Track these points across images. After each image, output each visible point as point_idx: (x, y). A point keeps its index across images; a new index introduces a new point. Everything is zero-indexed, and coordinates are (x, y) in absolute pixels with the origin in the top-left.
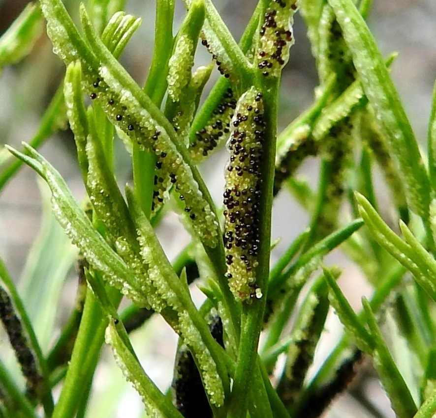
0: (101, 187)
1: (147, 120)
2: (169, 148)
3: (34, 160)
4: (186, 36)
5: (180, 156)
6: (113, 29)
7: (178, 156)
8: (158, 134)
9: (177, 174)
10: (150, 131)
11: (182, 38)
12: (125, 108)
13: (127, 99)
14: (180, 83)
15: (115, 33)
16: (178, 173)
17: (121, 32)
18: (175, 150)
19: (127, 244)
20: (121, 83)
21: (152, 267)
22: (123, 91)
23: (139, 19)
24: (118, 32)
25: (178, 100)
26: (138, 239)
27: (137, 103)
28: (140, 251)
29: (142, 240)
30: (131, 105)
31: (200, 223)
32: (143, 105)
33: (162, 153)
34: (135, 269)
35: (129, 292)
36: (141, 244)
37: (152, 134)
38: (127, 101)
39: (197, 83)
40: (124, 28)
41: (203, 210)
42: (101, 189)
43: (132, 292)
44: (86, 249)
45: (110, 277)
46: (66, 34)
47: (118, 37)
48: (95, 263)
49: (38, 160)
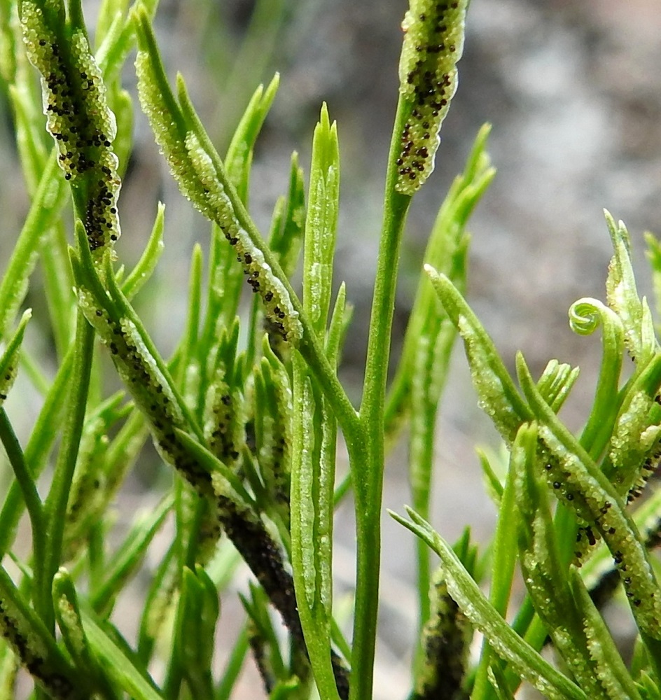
0: (546, 569)
1: (595, 489)
2: (619, 522)
3: (419, 526)
4: (644, 392)
5: (632, 533)
6: (549, 381)
7: (629, 533)
8: (609, 506)
9: (626, 554)
10: (598, 502)
11: (640, 395)
12: (568, 474)
13: (573, 465)
14: (629, 447)
15: (553, 385)
16: (627, 552)
17: (559, 384)
18: (626, 525)
19: (568, 635)
20: (565, 445)
21: (603, 665)
22: (568, 455)
23: (577, 369)
24: (556, 385)
25: (622, 465)
26: (585, 630)
27: (584, 469)
28: (588, 645)
29: (590, 632)
30: (578, 472)
31: (646, 611)
32: (591, 472)
33: (611, 528)
34: (576, 665)
35: (546, 688)
36: (589, 637)
37: (600, 506)
38: (573, 467)
39: (647, 446)
40: (563, 379)
41: (652, 595)
42: (545, 572)
43: (549, 687)
44: (493, 635)
45: (521, 669)
46: (502, 387)
47: (556, 390)
48: (503, 652)
49: (422, 526)
